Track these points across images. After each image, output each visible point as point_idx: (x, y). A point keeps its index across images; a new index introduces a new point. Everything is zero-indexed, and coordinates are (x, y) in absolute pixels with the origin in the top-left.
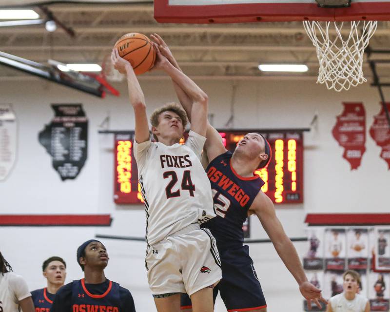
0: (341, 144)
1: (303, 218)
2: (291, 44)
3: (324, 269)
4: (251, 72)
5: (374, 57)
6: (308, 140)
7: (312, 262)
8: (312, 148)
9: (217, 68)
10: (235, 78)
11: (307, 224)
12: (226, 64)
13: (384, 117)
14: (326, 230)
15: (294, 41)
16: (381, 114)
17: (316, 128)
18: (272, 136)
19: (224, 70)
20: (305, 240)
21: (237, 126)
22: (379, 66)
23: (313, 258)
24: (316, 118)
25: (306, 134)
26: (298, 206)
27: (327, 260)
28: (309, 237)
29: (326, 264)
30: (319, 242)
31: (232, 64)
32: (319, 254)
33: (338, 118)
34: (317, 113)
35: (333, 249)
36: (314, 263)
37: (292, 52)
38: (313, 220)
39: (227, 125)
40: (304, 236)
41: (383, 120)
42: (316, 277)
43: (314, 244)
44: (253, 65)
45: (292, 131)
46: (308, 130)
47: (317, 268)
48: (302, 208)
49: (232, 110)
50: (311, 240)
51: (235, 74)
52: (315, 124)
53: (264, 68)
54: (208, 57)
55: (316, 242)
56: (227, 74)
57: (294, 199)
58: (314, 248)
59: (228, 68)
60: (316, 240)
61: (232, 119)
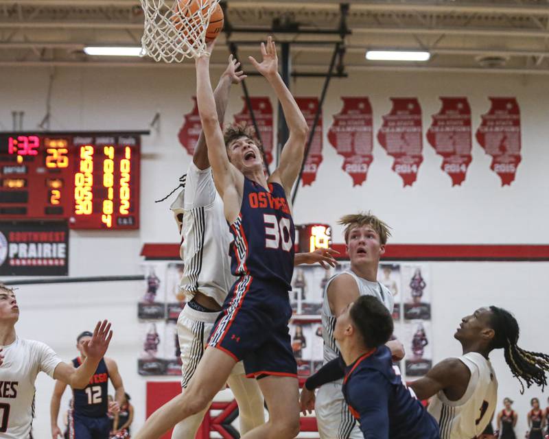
0: (190, 152)
1: (139, 249)
2: (126, 20)
3: (166, 317)
4: (74, 56)
5: (235, 37)
6: (147, 146)
7: (150, 308)
8: (152, 157)
9: (30, 50)
10: (52, 64)
11: (143, 257)
12: (42, 46)
13: (247, 116)
14: (169, 266)
15: (131, 16)
16: (244, 112)
17: (158, 131)
18: (100, 141)
19: (38, 54)
20: (141, 278)
21: (54, 127)
22: (241, 48)
23: (151, 303)
24: (157, 117)
25: (144, 138)
26: (132, 233)
27: (170, 305)
28: (147, 275)
29: (169, 310)
30: (159, 281)
31: (50, 46)
32: (160, 297)
33: (187, 117)
34: (159, 111)
35: (177, 292)
36: (153, 310)
37: (128, 31)
38: (152, 252)
39: (41, 126)
40: (139, 273)
41: (247, 120)
42: (155, 329)
43: (153, 285)
44: (78, 47)
45: (126, 134)
46: (147, 133)
47: (156, 316)
48: (138, 236)
49: (49, 107)
50: (149, 278)
51: (55, 59)
52: (156, 125)
53: (91, 51)
54: (19, 37)
55: (156, 281)
56: (42, 60)
57: (128, 225)
58: (153, 289)
59: (44, 51)
60: (156, 278)
61: (47, 118)
